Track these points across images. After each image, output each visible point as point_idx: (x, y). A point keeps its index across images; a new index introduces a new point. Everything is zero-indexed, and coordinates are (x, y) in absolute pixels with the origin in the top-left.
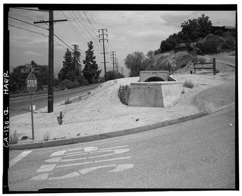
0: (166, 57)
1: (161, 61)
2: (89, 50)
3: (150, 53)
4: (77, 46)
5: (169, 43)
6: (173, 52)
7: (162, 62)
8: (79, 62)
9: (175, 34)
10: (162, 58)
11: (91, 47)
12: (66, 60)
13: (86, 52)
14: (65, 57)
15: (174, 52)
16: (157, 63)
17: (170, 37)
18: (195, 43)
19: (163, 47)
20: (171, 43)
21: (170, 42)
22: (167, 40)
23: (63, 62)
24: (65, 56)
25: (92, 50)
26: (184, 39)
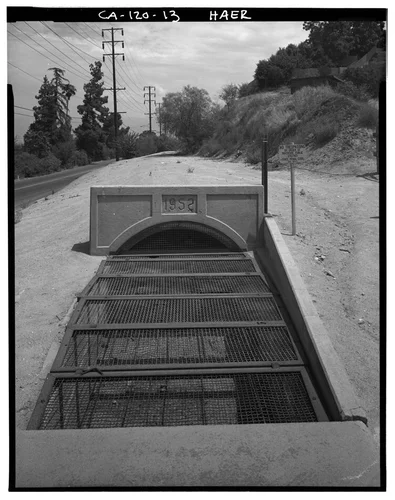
0: (267, 103)
1: (253, 113)
2: (93, 82)
3: (229, 93)
4: (60, 71)
5: (277, 68)
6: (286, 89)
7: (255, 117)
8: (64, 110)
9: (291, 46)
10: (255, 105)
11: (97, 74)
12: (40, 103)
13: (86, 86)
14: (40, 96)
15: (289, 90)
16: (242, 120)
17: (281, 52)
18: (342, 69)
19: (262, 77)
20: (282, 67)
21: (278, 65)
22: (273, 58)
23: (35, 109)
24: (38, 94)
25: (99, 82)
26: (314, 59)
